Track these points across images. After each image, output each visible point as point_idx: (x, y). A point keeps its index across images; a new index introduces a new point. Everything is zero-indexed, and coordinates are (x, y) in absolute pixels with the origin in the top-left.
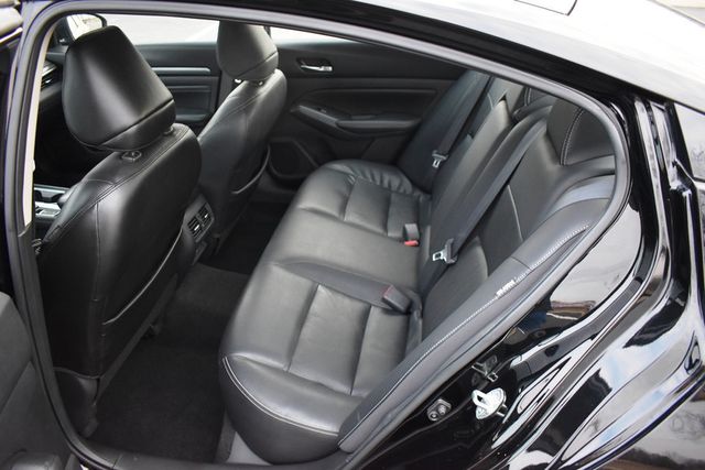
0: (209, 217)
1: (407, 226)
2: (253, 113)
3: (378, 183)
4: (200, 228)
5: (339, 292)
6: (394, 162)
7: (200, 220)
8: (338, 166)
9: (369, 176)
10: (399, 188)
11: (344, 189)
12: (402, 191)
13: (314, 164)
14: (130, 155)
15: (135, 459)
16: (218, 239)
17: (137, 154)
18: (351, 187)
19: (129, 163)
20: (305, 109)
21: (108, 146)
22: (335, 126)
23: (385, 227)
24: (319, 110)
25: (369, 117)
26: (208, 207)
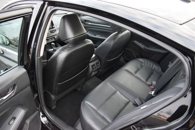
0: (99, 65)
1: (153, 82)
2: (116, 40)
3: (151, 67)
4: (95, 67)
5: (122, 94)
6: (158, 62)
7: (96, 65)
8: (141, 60)
9: (149, 64)
10: (157, 70)
11: (139, 67)
12: (158, 71)
13: (136, 57)
14: (71, 45)
15: (56, 118)
16: (102, 72)
17: (73, 45)
18: (142, 66)
19: (69, 47)
20: (136, 42)
21: (66, 42)
22: (143, 48)
23: (147, 80)
24: (140, 43)
25: (154, 47)
26: (99, 62)
